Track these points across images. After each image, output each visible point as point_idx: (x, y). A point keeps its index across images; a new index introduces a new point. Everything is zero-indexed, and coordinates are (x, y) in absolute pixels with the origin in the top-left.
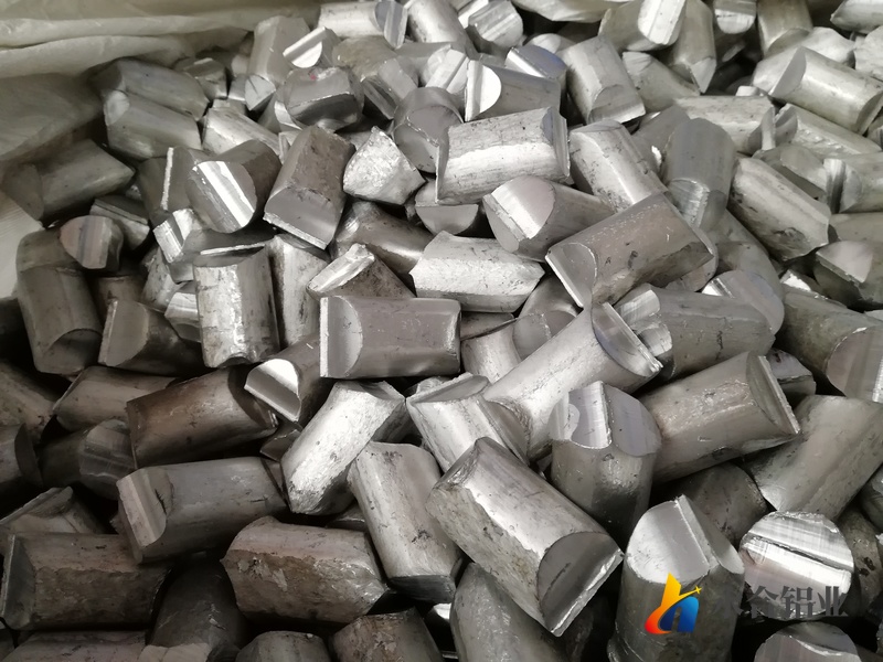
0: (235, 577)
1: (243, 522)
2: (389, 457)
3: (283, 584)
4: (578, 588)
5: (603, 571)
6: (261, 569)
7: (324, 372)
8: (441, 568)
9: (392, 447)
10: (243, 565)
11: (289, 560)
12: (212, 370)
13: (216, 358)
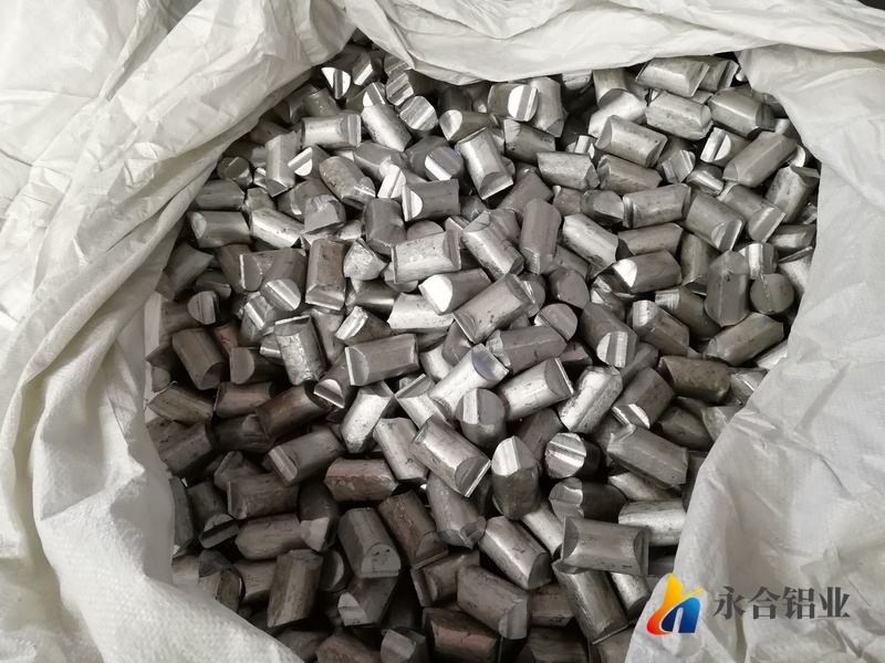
0: (331, 488)
1: (329, 462)
2: (390, 426)
3: (353, 488)
4: (475, 478)
5: (484, 470)
6: (343, 483)
7: (353, 383)
8: (420, 474)
9: (391, 421)
10: (334, 482)
11: (354, 477)
12: (296, 386)
13: (298, 381)
